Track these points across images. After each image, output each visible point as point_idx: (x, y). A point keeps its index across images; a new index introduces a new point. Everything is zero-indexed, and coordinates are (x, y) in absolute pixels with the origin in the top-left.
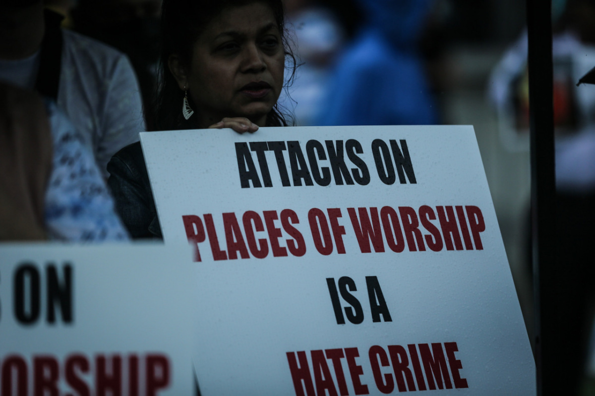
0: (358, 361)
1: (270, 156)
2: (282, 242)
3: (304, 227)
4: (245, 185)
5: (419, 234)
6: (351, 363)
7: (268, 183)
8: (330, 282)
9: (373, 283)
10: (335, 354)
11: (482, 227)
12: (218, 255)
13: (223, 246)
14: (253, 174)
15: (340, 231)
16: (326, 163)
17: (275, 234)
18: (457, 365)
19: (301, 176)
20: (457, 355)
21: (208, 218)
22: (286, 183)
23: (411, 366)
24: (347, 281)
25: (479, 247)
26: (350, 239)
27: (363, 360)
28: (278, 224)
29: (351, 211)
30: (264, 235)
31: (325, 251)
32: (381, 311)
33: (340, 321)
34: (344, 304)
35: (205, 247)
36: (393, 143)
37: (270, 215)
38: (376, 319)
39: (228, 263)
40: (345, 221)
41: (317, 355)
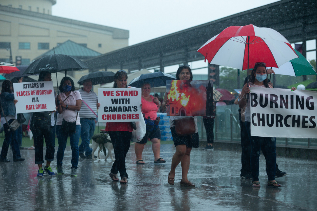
0: (34, 106)
1: (27, 85)
2: (27, 94)
3: (30, 93)
4: (24, 88)
5: (44, 93)
6: (33, 106)
7: (27, 88)
8: (32, 98)
9: (37, 98)
10: (31, 105)
11: (52, 92)
12: (20, 96)
13: (20, 95)
14: (25, 87)
15: (34, 93)
16: (34, 86)
17: (26, 93)
18: (46, 106)
19: (31, 87)
20: (46, 105)
21: (19, 92)
22: (29, 88)
23: (40, 107)
24: (34, 98)
25: (51, 94)
26: (35, 94)
27: (35, 106)
28: (27, 92)
29: (36, 91)
30: (25, 93)
31: (32, 95)
32: (38, 101)
33: (33, 102)
34: (33, 100)
35: (18, 95)
36: (42, 83)
37: (26, 91)
38: (37, 102)
39: (21, 96)
40: (35, 92)
41: (29, 106)
